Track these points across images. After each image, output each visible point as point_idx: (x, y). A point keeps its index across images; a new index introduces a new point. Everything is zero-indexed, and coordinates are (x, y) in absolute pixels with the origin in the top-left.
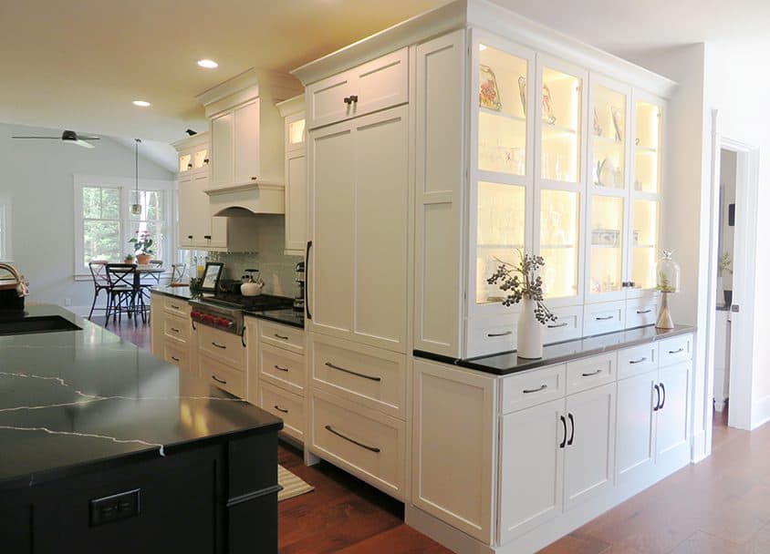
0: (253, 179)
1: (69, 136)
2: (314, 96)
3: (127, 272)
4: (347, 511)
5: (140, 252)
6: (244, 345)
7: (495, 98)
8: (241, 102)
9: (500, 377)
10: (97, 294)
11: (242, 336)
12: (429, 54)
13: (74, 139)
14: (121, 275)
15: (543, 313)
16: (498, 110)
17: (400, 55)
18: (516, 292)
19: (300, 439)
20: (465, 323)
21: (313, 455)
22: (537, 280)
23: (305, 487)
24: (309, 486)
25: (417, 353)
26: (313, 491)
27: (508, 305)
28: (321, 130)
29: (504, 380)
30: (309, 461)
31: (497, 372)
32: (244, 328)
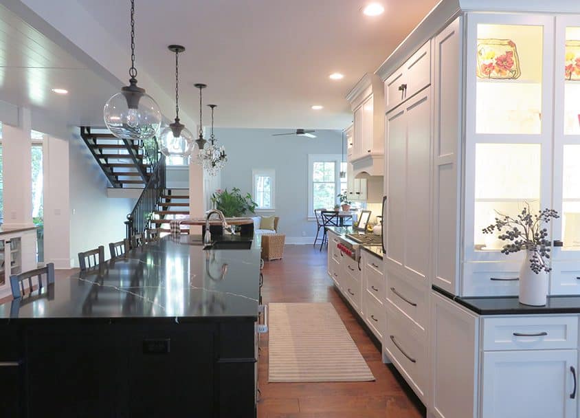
0: (369, 151)
1: (300, 132)
2: (388, 87)
3: (333, 216)
4: (389, 402)
5: (343, 203)
6: (360, 270)
7: (513, 68)
8: (364, 98)
9: (481, 316)
10: (319, 230)
11: (359, 262)
12: (443, 41)
13: (303, 133)
14: (329, 218)
15: (538, 264)
16: (513, 78)
17: (425, 48)
18: (516, 242)
19: (381, 341)
20: (462, 267)
21: (387, 357)
22: (541, 232)
23: (370, 377)
24: (373, 377)
25: (434, 288)
26: (374, 381)
27: (507, 253)
28: (392, 112)
29: (485, 320)
30: (384, 361)
31: (479, 312)
32: (360, 258)
